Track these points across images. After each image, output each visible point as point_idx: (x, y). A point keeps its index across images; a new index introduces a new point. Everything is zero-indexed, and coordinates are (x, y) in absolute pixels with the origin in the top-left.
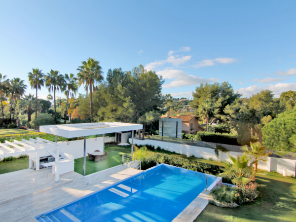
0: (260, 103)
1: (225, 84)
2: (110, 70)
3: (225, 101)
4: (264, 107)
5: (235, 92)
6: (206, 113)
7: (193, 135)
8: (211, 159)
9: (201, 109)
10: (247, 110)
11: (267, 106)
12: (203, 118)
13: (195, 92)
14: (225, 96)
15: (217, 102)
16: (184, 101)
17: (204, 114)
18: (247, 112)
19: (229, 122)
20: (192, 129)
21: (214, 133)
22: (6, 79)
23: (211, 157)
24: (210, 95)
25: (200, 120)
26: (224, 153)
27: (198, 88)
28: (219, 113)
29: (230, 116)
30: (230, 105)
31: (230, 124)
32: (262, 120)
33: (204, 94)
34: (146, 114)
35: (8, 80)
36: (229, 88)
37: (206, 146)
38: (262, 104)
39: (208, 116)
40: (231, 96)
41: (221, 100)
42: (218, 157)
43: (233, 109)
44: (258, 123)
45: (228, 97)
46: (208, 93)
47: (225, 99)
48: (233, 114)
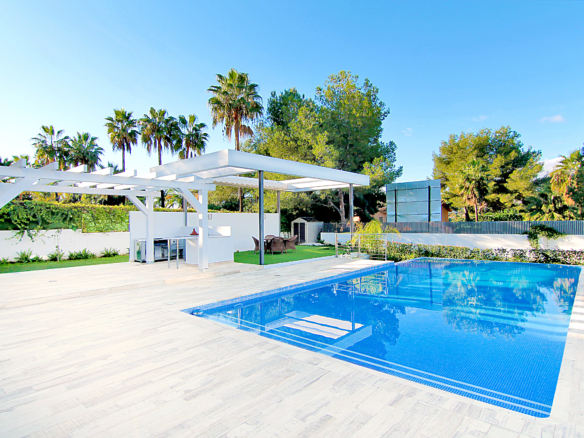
1: (505, 132)
2: (273, 95)
3: (507, 164)
6: (471, 187)
13: (438, 153)
14: (506, 154)
22: (62, 136)
24: (475, 153)
26: (551, 239)
28: (496, 191)
33: (460, 153)
35: (67, 138)
36: (512, 139)
39: (476, 193)
41: (498, 161)
43: (526, 179)
47: (508, 160)
48: (526, 190)
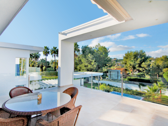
0: (162, 62)
1: (142, 51)
2: (83, 46)
3: (142, 60)
4: (164, 64)
5: (147, 56)
6: (131, 67)
7: (125, 79)
8: (136, 90)
9: (129, 65)
10: (155, 65)
11: (166, 63)
12: (130, 70)
13: (125, 56)
14: (141, 58)
15: (137, 61)
16: (116, 60)
17: (130, 67)
18: (155, 66)
19: (144, 72)
20: (123, 76)
21: (136, 78)
23: (136, 89)
24: (133, 57)
25: (128, 71)
26: (143, 87)
27: (126, 53)
28: (138, 67)
29: (145, 69)
30: (145, 62)
31: (145, 72)
32: (163, 70)
33: (130, 56)
34: (103, 68)
36: (143, 53)
37: (134, 84)
38: (163, 62)
39: (133, 69)
40: (145, 57)
41: (139, 59)
42: (140, 89)
43: (146, 64)
44: (161, 72)
45: (143, 58)
46: (132, 56)
47: (142, 59)
48: (146, 67)
